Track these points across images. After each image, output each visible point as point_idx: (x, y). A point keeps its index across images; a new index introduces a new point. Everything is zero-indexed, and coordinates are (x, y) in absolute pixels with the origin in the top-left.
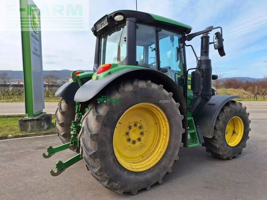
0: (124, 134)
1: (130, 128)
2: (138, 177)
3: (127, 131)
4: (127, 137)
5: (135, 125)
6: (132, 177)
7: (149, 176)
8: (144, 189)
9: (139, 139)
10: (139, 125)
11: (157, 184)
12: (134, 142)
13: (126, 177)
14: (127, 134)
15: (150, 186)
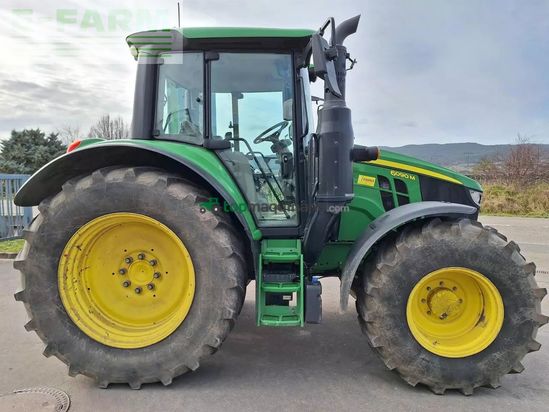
0: (116, 270)
1: (130, 261)
2: (108, 356)
3: (124, 265)
4: (123, 279)
5: (142, 257)
6: (99, 353)
7: (133, 360)
8: (126, 385)
9: (152, 287)
10: (149, 258)
11: (158, 384)
12: (139, 291)
13: (84, 349)
14: (124, 272)
15: (139, 384)
